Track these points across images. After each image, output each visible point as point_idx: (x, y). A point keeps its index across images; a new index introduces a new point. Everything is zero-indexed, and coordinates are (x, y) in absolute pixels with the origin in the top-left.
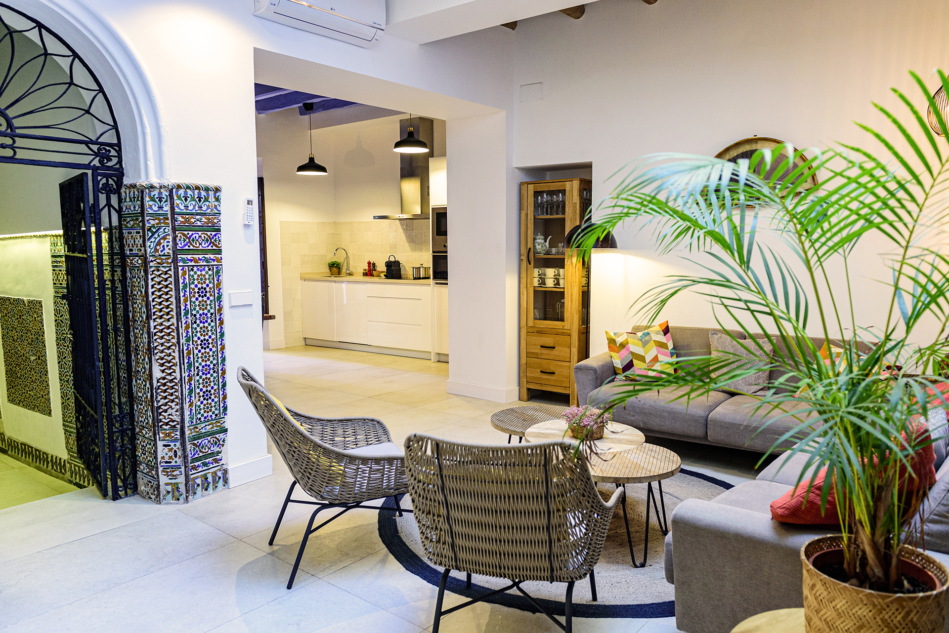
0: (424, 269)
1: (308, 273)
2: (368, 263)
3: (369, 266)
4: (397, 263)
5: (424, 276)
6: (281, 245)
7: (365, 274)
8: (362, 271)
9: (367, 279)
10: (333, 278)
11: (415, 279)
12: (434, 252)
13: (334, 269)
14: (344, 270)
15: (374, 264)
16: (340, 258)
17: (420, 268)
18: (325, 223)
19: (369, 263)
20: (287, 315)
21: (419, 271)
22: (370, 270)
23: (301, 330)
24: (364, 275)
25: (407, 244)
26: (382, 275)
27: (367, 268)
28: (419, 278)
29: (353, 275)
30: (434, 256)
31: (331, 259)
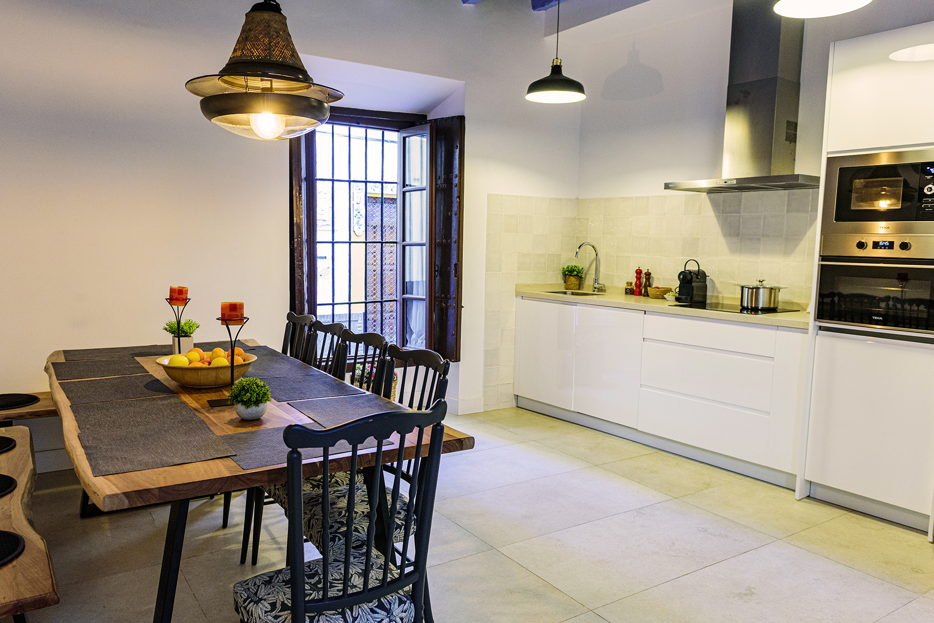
0: (767, 292)
1: (528, 286)
2: (636, 272)
3: (639, 278)
4: (701, 275)
5: (766, 306)
6: (488, 235)
7: (629, 292)
8: (625, 286)
9: (633, 300)
10: (569, 297)
11: (743, 309)
12: (823, 258)
13: (572, 279)
14: (589, 282)
15: (648, 275)
16: (582, 262)
17: (757, 288)
18: (561, 200)
19: (639, 272)
20: (491, 357)
21: (757, 294)
22: (638, 285)
23: (511, 381)
24: (626, 293)
25: (722, 240)
26: (670, 297)
27: (634, 280)
28: (755, 310)
29: (605, 291)
30: (823, 268)
31: (568, 260)
